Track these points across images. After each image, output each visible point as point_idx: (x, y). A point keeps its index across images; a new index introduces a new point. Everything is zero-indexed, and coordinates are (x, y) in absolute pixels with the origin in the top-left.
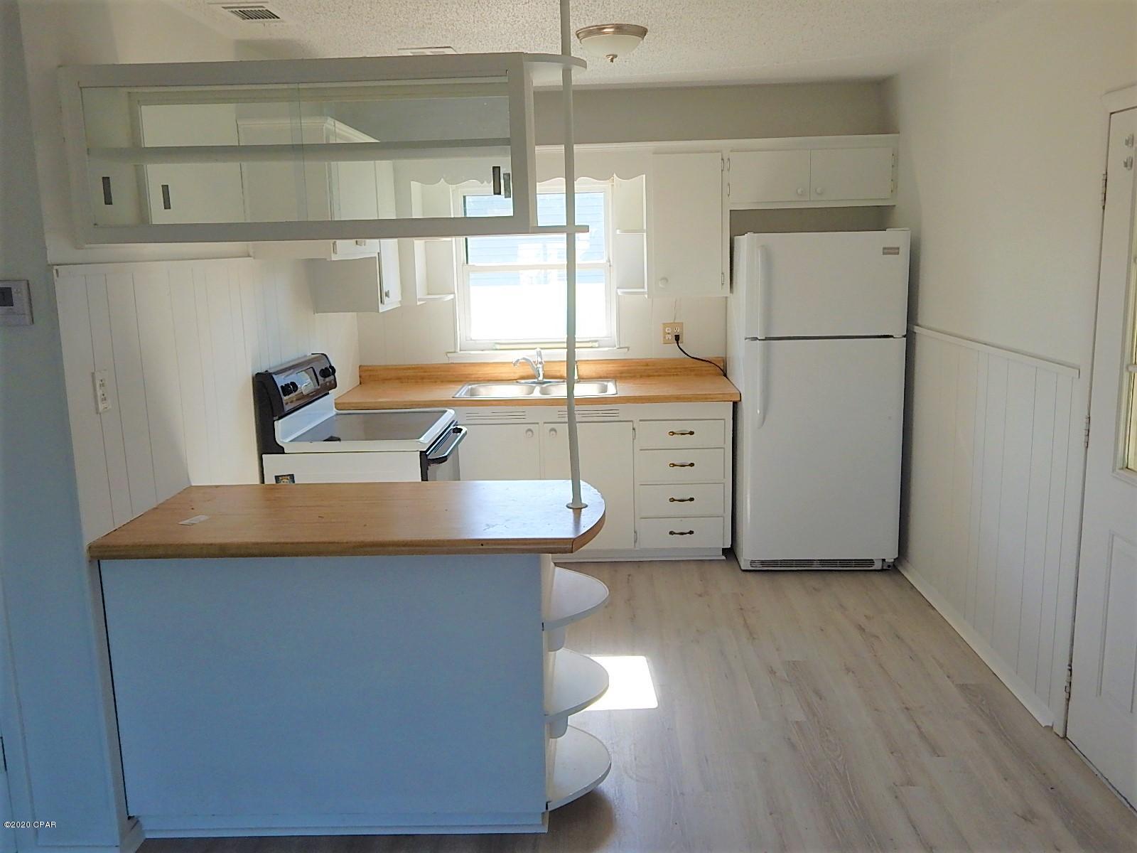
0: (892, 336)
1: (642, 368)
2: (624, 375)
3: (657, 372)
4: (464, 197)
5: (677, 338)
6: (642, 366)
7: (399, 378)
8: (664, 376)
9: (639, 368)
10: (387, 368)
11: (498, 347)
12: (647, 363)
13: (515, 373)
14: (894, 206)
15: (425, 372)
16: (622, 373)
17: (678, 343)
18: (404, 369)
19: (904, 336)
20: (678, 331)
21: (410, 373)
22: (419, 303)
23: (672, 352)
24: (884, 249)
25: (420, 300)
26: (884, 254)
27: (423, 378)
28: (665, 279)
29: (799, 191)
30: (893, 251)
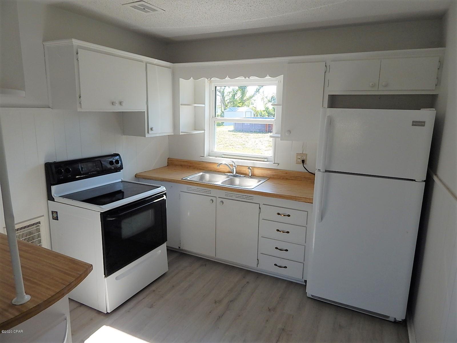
0: (415, 180)
1: (284, 174)
2: (275, 177)
3: (291, 177)
4: (216, 87)
5: (303, 161)
6: (284, 173)
7: (181, 165)
8: (295, 180)
9: (282, 174)
10: (177, 160)
11: (223, 156)
12: (286, 172)
13: (226, 169)
14: (438, 94)
15: (191, 164)
16: (273, 175)
17: (303, 164)
18: (183, 161)
19: (425, 181)
20: (304, 158)
21: (186, 163)
22: (181, 134)
23: (300, 168)
24: (413, 122)
25: (182, 132)
26: (413, 125)
27: (190, 167)
28: (290, 132)
29: (371, 84)
30: (421, 124)
